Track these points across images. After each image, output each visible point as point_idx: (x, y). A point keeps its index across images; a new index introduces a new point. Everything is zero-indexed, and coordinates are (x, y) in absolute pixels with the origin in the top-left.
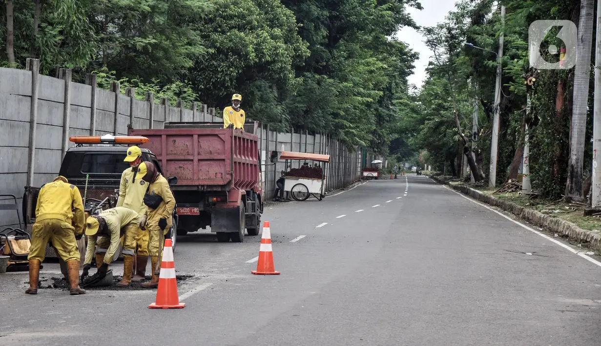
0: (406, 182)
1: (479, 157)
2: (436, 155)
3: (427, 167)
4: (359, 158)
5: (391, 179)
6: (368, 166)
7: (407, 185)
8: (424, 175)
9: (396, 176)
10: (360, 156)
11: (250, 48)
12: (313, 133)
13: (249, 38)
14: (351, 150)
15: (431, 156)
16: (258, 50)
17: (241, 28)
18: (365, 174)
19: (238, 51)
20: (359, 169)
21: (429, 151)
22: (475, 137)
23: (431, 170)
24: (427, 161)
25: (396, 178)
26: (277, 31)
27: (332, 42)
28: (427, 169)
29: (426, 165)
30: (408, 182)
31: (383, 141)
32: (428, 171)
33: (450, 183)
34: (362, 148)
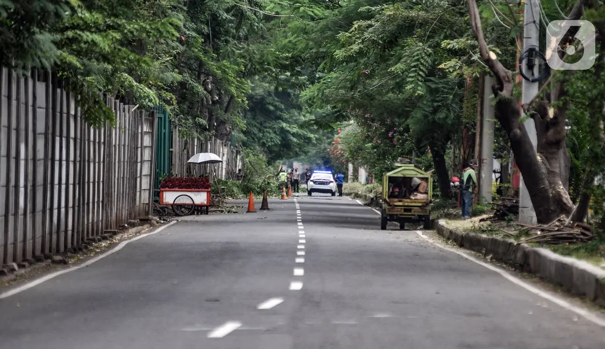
0: (295, 222)
1: (551, 132)
2: (384, 136)
3: (356, 171)
4: (143, 148)
5: (248, 211)
6: (177, 171)
7: (302, 234)
8: (349, 194)
9: (265, 200)
10: (147, 141)
15: (368, 138)
18: (169, 197)
20: (145, 183)
21: (365, 123)
22: (530, 67)
23: (368, 181)
24: (356, 153)
25: (265, 206)
28: (356, 178)
29: (350, 166)
30: (304, 221)
31: (226, 99)
32: (356, 184)
33: (442, 222)
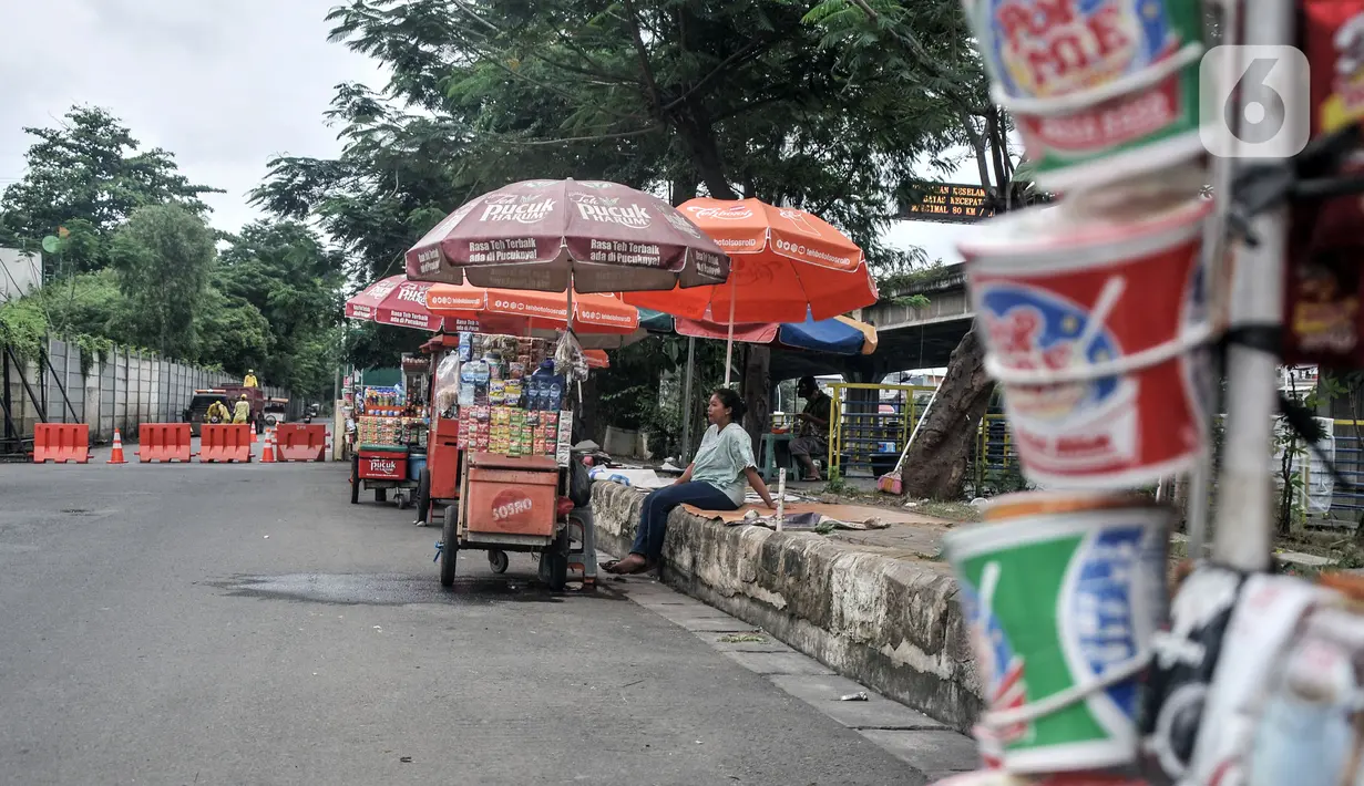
11: (244, 340)
12: (277, 387)
13: (243, 334)
14: (299, 397)
16: (248, 341)
17: (238, 329)
19: (237, 342)
26: (259, 330)
27: (288, 333)
34: (305, 395)
